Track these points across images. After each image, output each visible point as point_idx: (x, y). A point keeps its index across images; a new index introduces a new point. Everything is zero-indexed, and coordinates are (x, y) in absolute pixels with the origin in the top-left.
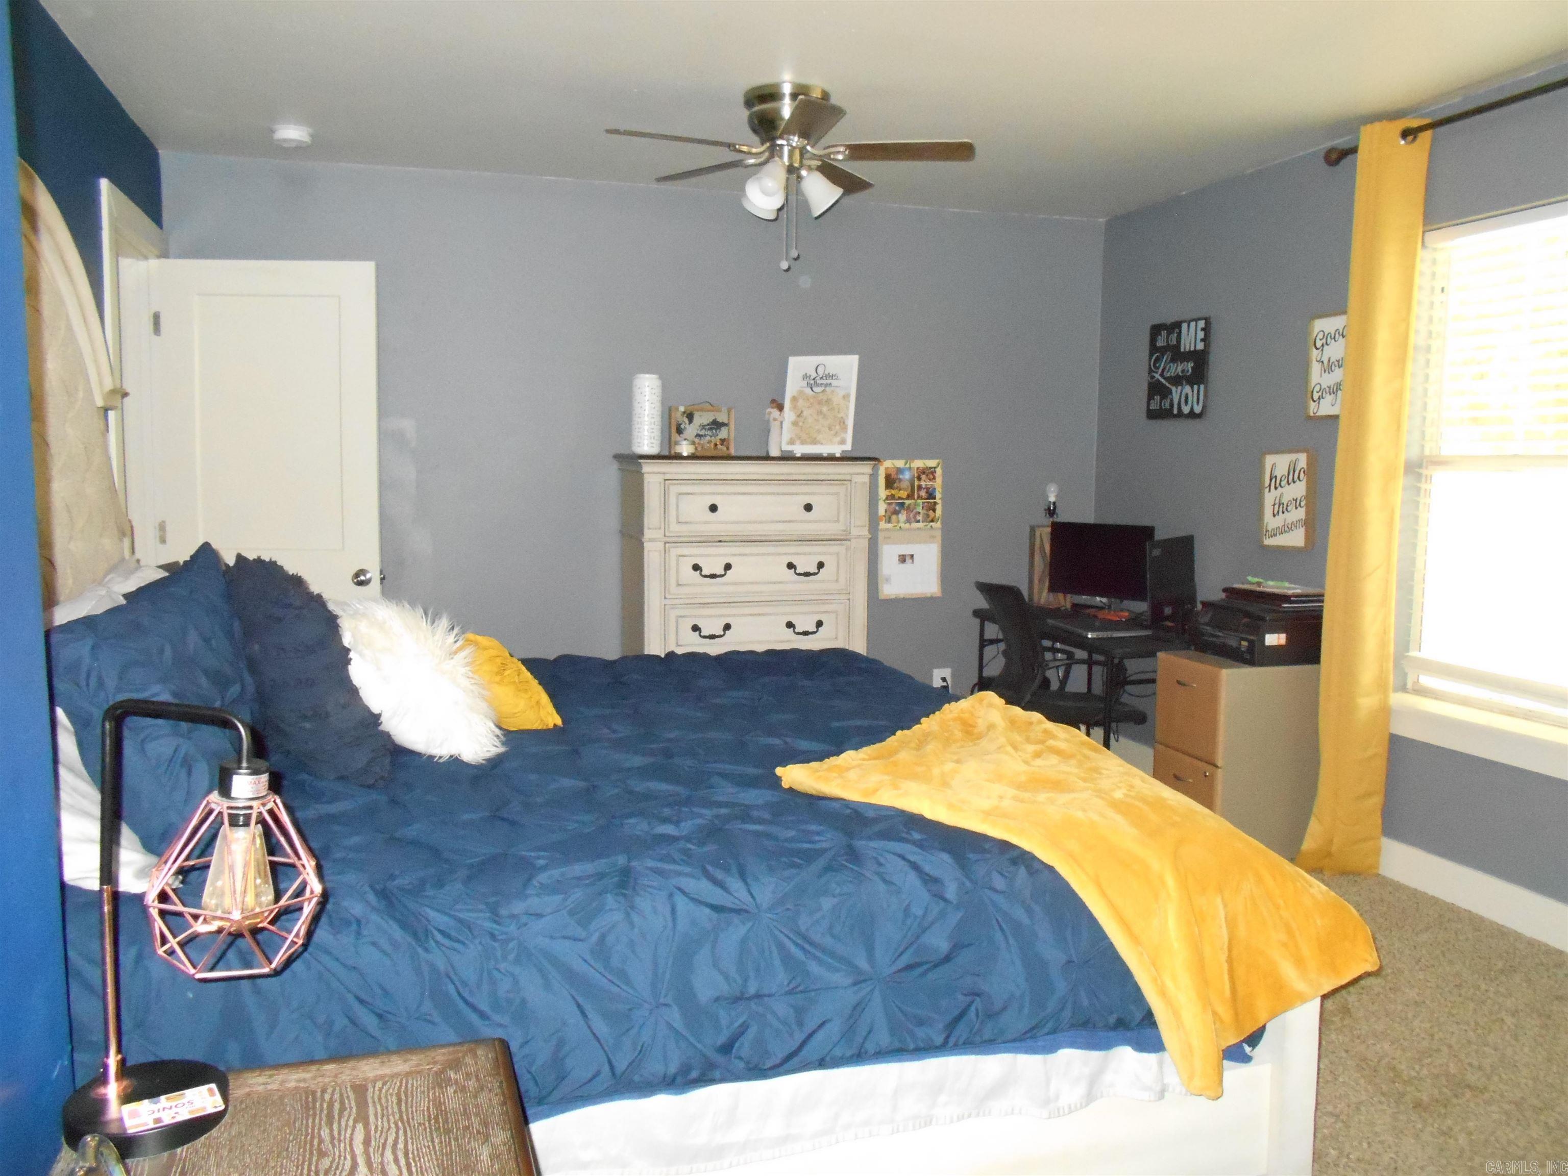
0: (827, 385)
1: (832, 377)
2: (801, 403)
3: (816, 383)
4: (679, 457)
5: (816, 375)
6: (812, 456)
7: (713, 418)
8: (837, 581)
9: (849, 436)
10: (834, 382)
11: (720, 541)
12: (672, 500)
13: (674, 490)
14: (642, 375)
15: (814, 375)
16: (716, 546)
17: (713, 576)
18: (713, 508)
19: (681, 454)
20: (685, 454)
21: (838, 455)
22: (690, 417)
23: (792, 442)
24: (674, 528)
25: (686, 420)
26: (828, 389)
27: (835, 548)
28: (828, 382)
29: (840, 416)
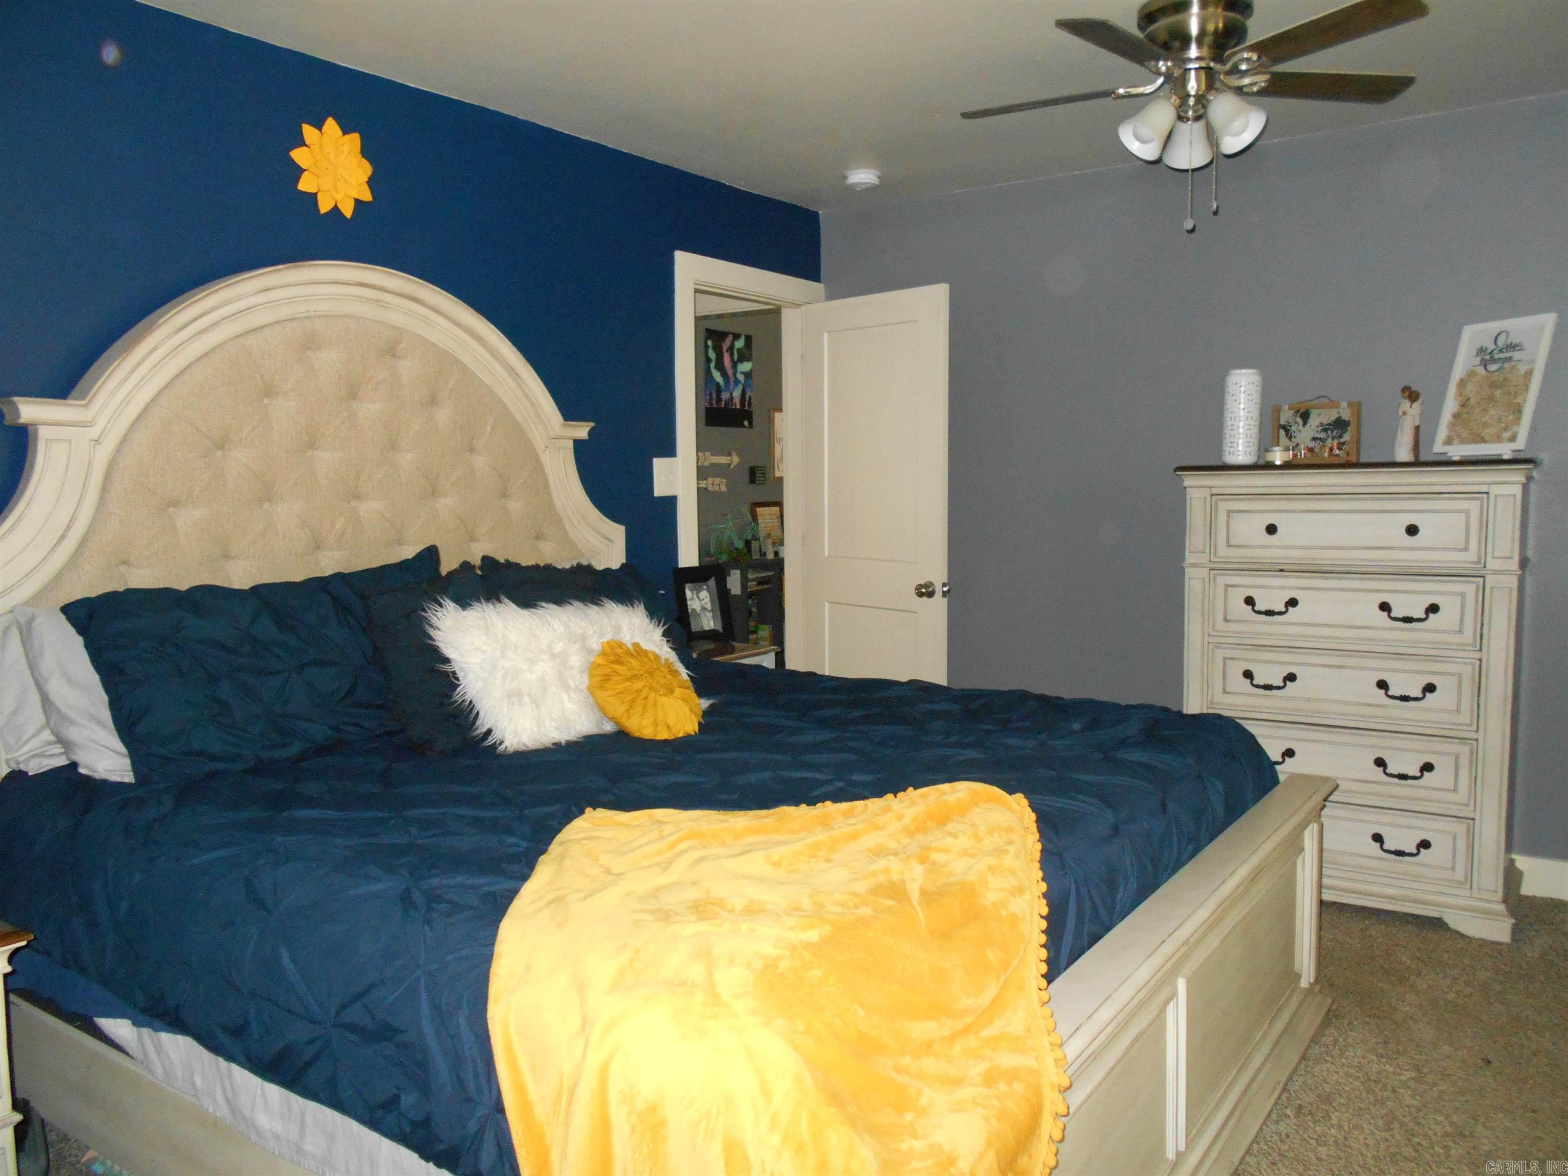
0: (1509, 359)
1: (1512, 347)
2: (1470, 388)
3: (1492, 357)
4: (1270, 466)
5: (1494, 347)
6: (1469, 459)
7: (1338, 416)
8: (1460, 631)
9: (1523, 431)
10: (1516, 355)
11: (1282, 570)
12: (1222, 518)
13: (1223, 507)
14: (1238, 371)
15: (1491, 346)
16: (1277, 576)
17: (1270, 613)
18: (1271, 529)
19: (1273, 462)
20: (1278, 463)
21: (1505, 457)
22: (1305, 416)
23: (1449, 442)
24: (1223, 551)
25: (1300, 421)
26: (1507, 366)
27: (1457, 586)
28: (1508, 355)
29: (1517, 401)
